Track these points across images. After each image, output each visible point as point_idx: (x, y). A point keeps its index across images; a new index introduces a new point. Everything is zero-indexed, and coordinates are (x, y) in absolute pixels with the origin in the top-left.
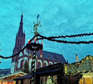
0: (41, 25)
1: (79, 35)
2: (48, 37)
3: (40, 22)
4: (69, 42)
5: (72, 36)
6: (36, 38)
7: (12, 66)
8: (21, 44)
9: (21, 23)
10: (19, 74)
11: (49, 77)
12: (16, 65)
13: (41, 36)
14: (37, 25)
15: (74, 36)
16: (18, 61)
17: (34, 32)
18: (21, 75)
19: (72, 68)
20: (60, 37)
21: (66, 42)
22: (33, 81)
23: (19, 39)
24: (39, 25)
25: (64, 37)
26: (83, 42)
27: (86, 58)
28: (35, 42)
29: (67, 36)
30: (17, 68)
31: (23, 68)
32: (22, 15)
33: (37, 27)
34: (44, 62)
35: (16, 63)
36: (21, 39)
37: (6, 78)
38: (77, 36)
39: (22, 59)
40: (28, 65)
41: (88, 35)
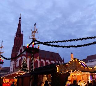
0: (38, 32)
1: (69, 41)
2: (43, 42)
3: (37, 29)
4: (61, 47)
5: (63, 41)
6: (33, 44)
7: (11, 64)
9: (19, 25)
10: (19, 73)
11: (45, 75)
12: (15, 64)
13: (37, 41)
14: (35, 32)
15: (65, 41)
16: (17, 60)
17: (32, 38)
18: (21, 74)
19: (63, 68)
20: (53, 42)
21: (58, 46)
22: (32, 78)
24: (36, 32)
25: (57, 42)
26: (72, 46)
27: (72, 60)
28: (33, 46)
29: (59, 41)
30: (16, 66)
31: (22, 66)
32: (20, 17)
33: (34, 34)
34: (42, 60)
35: (15, 62)
37: (8, 76)
38: (68, 41)
39: (20, 58)
40: (26, 64)
41: (76, 40)
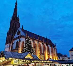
7: (6, 48)
8: (15, 27)
23: (13, 22)
34: (40, 43)
36: (16, 23)
